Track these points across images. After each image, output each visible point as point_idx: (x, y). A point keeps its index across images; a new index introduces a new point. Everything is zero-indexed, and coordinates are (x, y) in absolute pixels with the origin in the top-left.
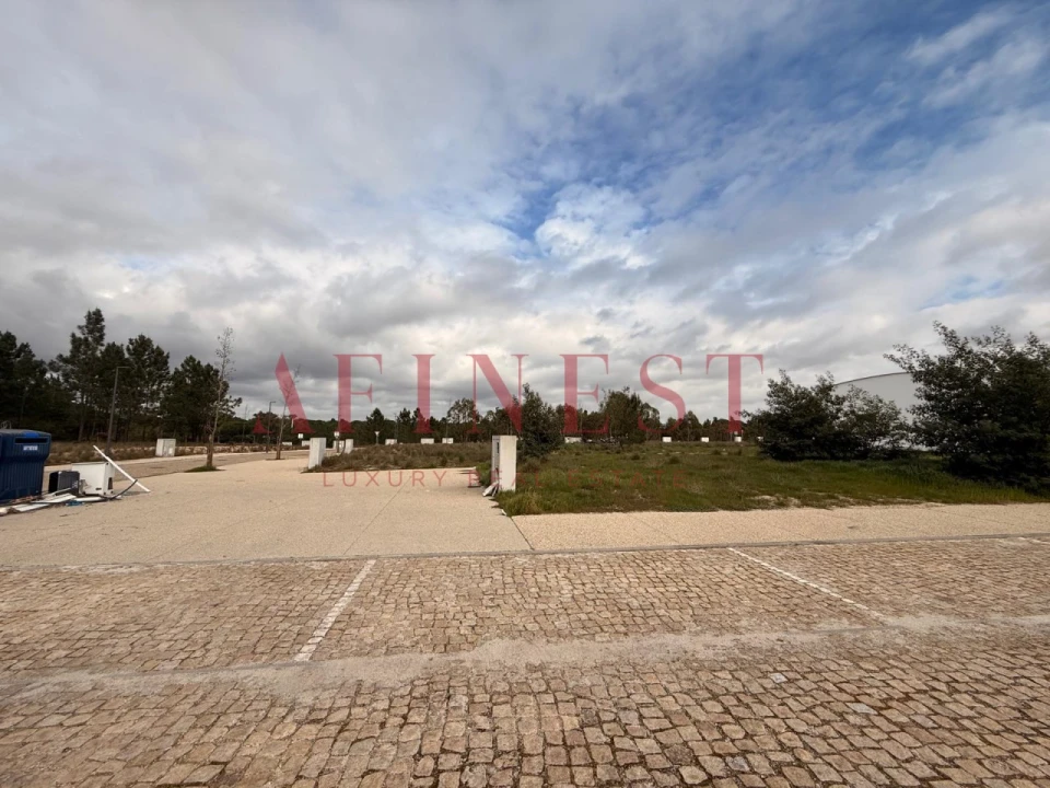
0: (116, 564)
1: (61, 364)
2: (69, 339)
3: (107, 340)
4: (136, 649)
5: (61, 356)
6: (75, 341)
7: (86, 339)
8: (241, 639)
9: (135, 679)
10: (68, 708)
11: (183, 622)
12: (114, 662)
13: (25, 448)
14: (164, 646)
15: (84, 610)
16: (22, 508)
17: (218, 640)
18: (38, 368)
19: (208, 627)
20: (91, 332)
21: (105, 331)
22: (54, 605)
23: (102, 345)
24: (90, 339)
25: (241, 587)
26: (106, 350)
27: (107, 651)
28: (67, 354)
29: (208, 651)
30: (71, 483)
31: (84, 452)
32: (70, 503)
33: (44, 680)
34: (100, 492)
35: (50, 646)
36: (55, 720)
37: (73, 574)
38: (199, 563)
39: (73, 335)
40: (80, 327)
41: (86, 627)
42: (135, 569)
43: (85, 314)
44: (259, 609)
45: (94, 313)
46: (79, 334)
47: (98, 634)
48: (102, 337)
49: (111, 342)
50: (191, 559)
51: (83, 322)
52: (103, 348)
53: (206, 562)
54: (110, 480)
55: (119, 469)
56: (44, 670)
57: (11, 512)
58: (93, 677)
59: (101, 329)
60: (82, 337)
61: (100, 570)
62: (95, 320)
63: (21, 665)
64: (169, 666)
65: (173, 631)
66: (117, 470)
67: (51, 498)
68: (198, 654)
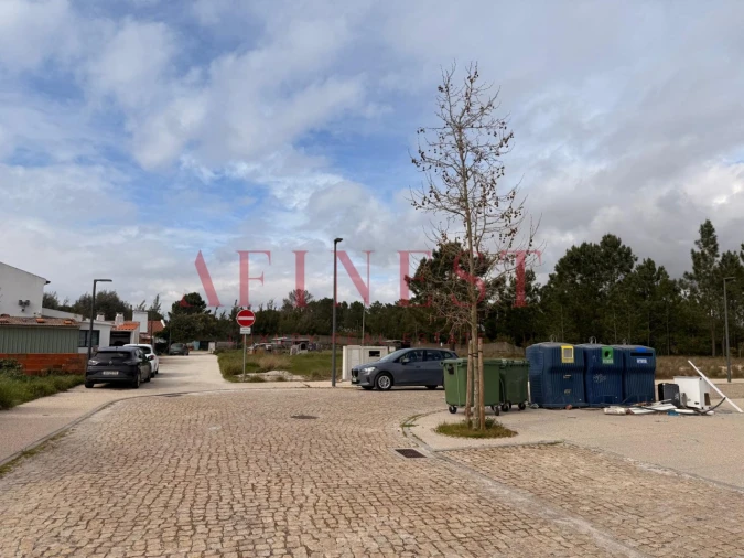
0: (658, 466)
1: (688, 281)
2: (690, 255)
3: (721, 250)
4: (624, 525)
5: (686, 274)
6: (695, 256)
7: (703, 253)
8: (694, 551)
9: (609, 541)
10: (569, 537)
11: (664, 521)
12: (607, 526)
13: (638, 361)
14: (640, 530)
15: (615, 488)
16: (636, 411)
17: (677, 544)
18: (672, 288)
19: (679, 532)
20: (706, 245)
21: (718, 241)
22: (604, 479)
23: (718, 256)
24: (706, 252)
25: (733, 515)
26: (723, 260)
27: (609, 518)
28: (691, 271)
29: (663, 547)
30: (672, 395)
31: (712, 367)
32: (670, 412)
33: (570, 518)
34: (699, 406)
35: (585, 502)
36: (560, 539)
37: (629, 464)
38: (719, 483)
39: (693, 252)
40: (697, 243)
41: (608, 499)
42: (667, 473)
43: (699, 228)
44: (732, 537)
45: (706, 226)
46: (697, 250)
47: (611, 506)
48: (716, 248)
49: (726, 252)
50: (716, 478)
51: (698, 237)
52: (719, 259)
53: (725, 484)
54: (707, 395)
55: (715, 387)
56: (573, 513)
57: (628, 413)
58: (591, 529)
59: (714, 241)
60: (700, 251)
61: (645, 467)
62: (707, 231)
63: (567, 507)
64: (632, 543)
65: (654, 524)
66: (711, 388)
67: (658, 406)
68: (656, 545)
